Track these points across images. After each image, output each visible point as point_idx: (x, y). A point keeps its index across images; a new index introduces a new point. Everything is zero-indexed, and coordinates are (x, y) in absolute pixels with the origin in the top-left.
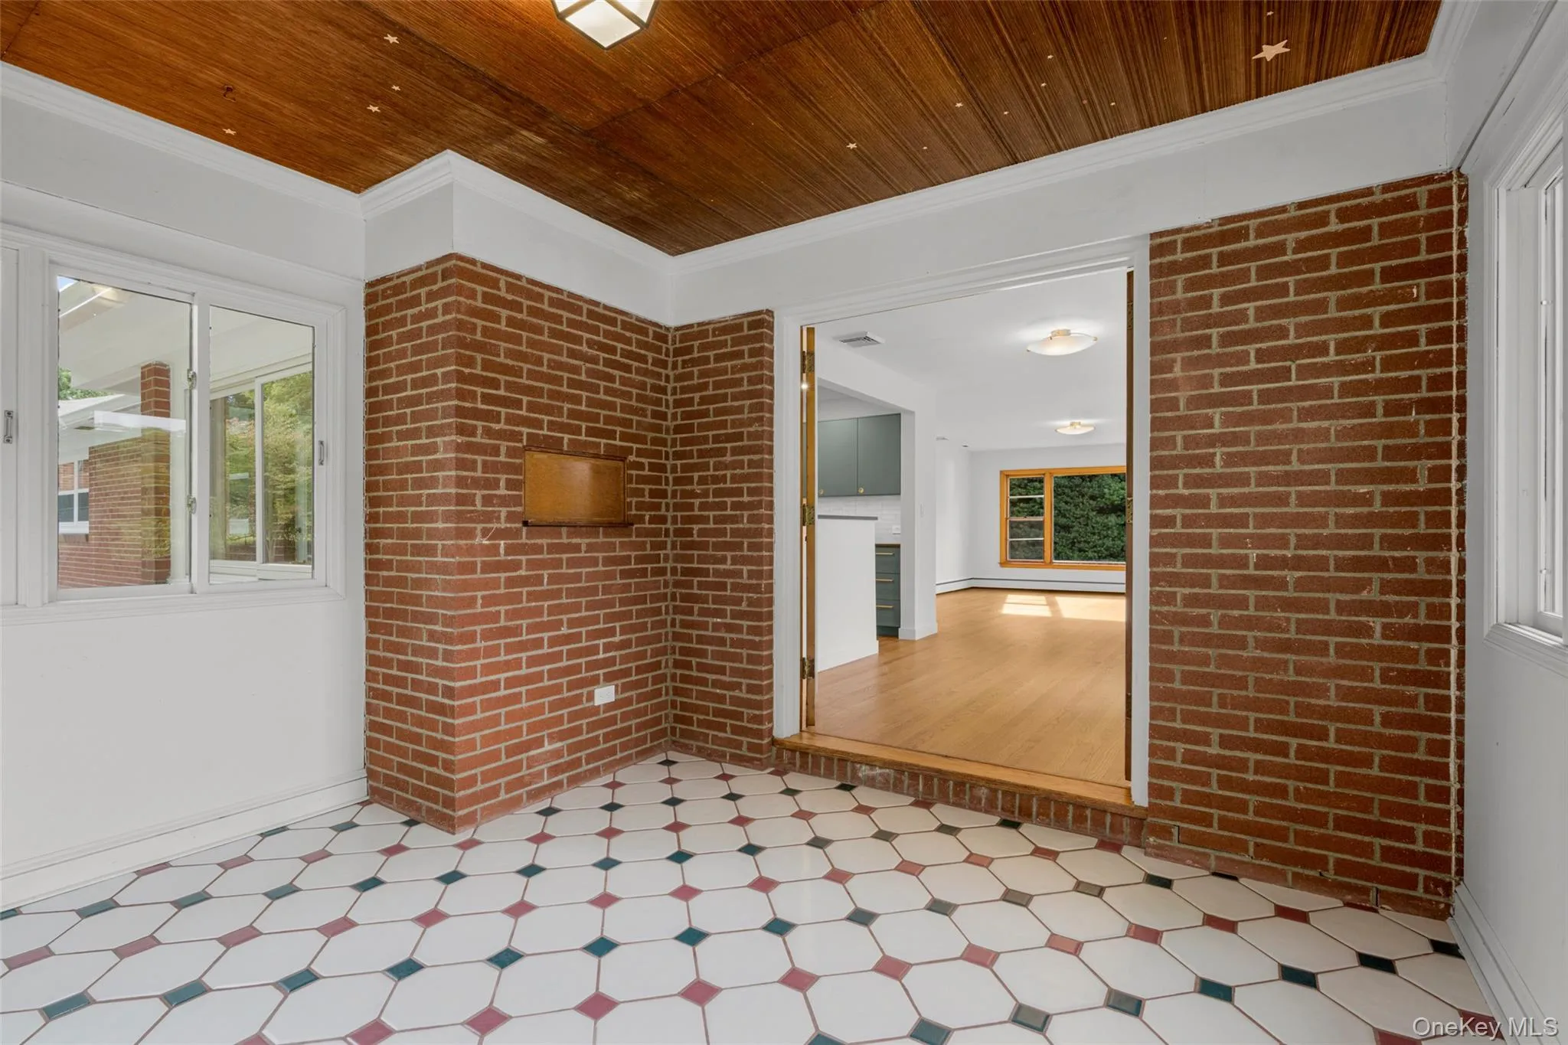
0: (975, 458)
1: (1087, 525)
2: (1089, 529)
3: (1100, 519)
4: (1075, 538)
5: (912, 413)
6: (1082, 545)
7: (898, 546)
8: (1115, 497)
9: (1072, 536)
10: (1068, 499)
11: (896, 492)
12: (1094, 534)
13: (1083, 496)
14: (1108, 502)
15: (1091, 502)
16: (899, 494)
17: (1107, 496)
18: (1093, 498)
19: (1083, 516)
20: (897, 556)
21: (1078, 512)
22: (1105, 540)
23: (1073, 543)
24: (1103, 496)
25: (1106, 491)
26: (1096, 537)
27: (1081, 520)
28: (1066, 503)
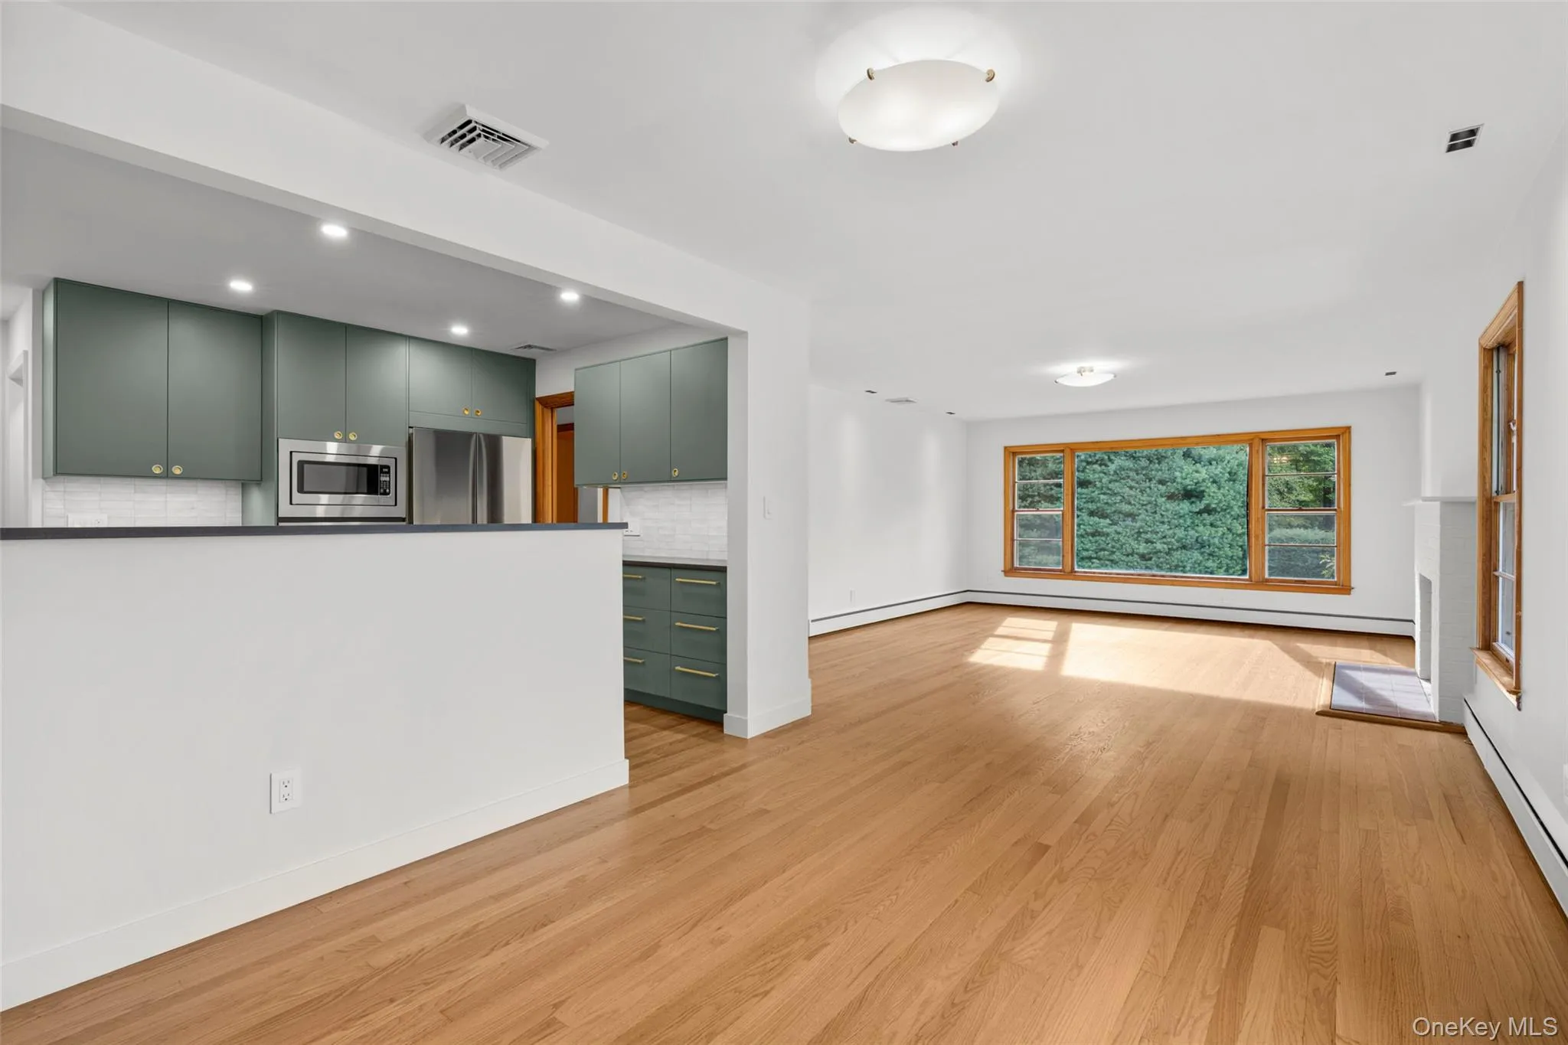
0: (973, 428)
1: (1155, 512)
2: (1158, 517)
3: (1172, 506)
4: (1142, 527)
5: (742, 335)
6: (1149, 536)
7: (723, 570)
8: (1188, 482)
9: (1138, 524)
10: (1133, 484)
11: (718, 474)
12: (1163, 523)
13: (1150, 480)
14: (1179, 487)
15: (1160, 486)
16: (726, 479)
17: (1179, 480)
18: (1162, 482)
19: (1150, 503)
20: (722, 587)
21: (1145, 498)
22: (1177, 531)
23: (1139, 533)
24: (1174, 480)
25: (1177, 474)
26: (1166, 526)
27: (1148, 507)
28: (1131, 488)
